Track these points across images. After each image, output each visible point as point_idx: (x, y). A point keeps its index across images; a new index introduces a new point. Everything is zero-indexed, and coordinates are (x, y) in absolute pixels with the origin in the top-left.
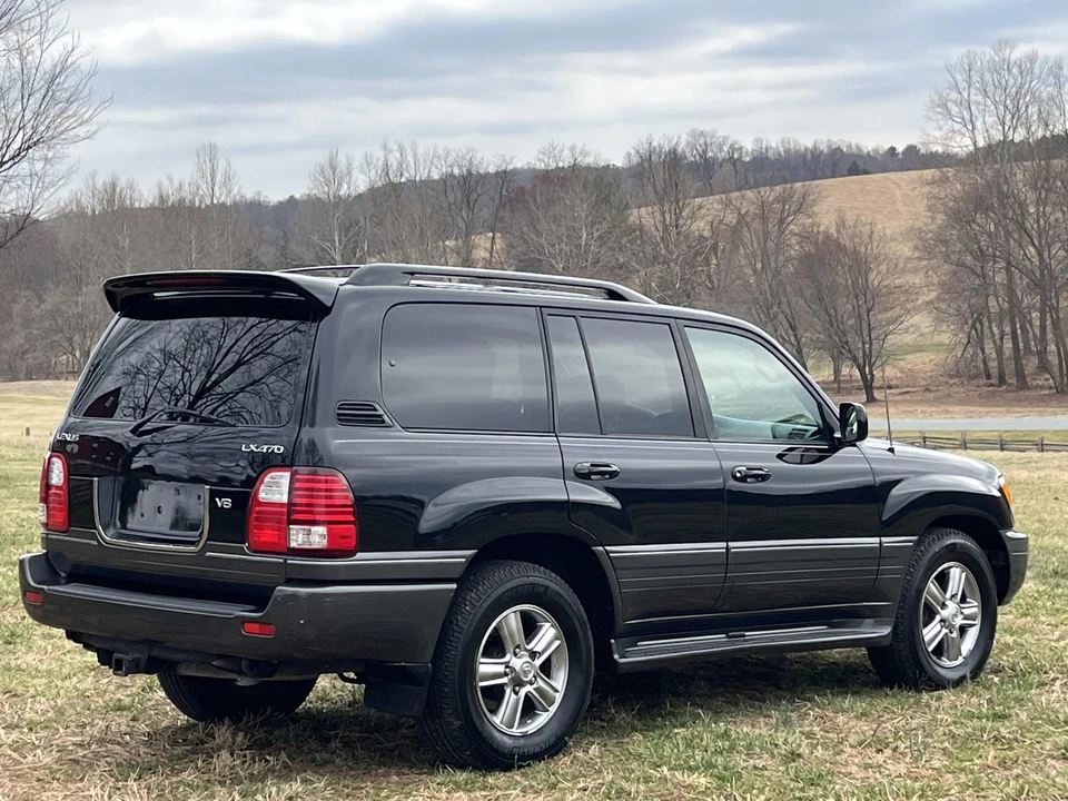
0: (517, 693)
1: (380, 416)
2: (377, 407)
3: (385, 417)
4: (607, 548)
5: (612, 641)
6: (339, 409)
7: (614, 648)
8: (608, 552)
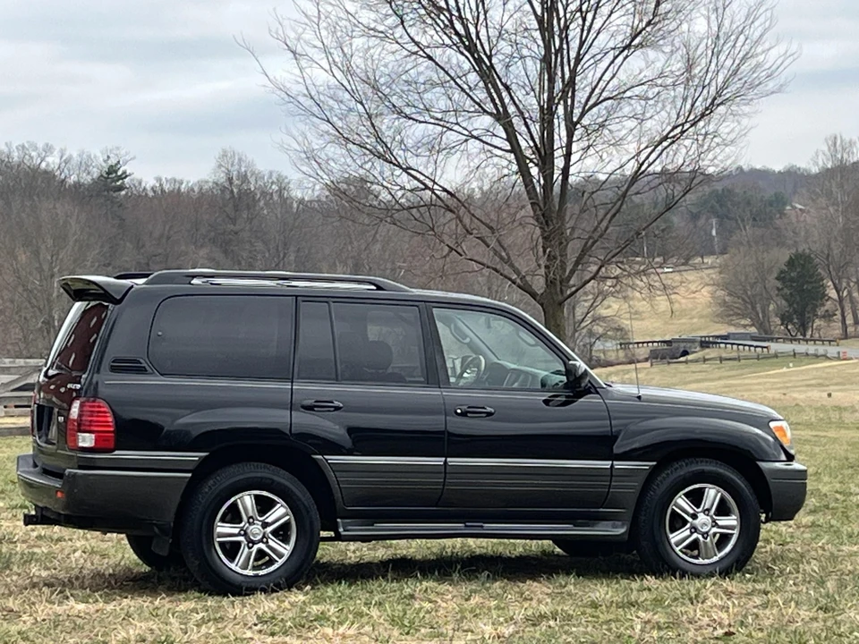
0: (250, 548)
1: (144, 367)
2: (141, 361)
3: (148, 368)
4: (326, 457)
5: (339, 520)
6: (113, 362)
7: (341, 524)
8: (327, 460)
